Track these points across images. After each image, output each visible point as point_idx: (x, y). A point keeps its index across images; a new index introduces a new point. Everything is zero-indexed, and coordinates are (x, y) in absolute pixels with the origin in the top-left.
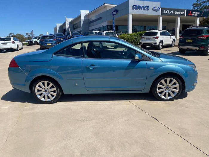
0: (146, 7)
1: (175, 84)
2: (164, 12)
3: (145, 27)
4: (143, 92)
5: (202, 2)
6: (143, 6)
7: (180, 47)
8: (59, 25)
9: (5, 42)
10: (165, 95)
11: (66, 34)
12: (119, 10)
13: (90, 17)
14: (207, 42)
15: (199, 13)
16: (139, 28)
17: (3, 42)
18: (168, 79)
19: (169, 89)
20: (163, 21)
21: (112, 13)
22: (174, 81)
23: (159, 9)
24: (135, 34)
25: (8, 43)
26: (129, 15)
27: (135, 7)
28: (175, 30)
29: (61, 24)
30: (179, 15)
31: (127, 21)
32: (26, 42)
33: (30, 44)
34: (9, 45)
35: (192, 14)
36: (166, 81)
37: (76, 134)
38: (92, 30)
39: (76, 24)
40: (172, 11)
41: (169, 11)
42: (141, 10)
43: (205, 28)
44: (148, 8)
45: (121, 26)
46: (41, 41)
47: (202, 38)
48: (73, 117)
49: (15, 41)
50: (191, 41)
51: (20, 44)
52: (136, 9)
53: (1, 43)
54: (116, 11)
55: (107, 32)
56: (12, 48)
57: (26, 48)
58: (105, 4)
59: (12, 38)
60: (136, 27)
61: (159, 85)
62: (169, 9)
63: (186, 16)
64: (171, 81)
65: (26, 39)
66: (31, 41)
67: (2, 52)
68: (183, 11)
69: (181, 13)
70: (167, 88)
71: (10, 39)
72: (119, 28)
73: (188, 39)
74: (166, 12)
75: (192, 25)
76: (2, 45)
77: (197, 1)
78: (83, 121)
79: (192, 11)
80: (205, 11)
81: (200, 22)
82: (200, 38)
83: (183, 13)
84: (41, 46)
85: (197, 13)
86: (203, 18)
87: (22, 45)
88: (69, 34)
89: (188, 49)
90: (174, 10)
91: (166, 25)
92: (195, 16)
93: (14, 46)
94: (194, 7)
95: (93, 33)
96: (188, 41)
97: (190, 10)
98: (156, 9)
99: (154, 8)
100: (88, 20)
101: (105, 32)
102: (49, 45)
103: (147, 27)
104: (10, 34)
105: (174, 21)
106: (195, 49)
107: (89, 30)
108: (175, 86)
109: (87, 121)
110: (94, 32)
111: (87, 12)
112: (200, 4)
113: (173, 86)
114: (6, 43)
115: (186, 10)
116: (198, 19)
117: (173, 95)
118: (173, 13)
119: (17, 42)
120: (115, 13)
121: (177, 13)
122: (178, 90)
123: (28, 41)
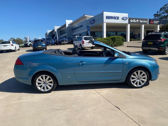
0: (116, 17)
1: (144, 75)
2: (131, 21)
3: (116, 32)
4: (120, 82)
5: (161, 13)
6: (114, 17)
7: (143, 48)
8: (49, 31)
9: (6, 44)
10: (136, 84)
11: (55, 38)
12: (96, 20)
13: (73, 25)
14: (165, 44)
15: (159, 22)
16: (111, 33)
17: (4, 45)
18: (139, 71)
19: (140, 79)
20: (131, 28)
21: (91, 22)
22: (144, 73)
23: (127, 18)
24: (108, 38)
25: (7, 45)
26: (103, 24)
27: (108, 18)
28: (140, 35)
29: (50, 31)
30: (143, 23)
31: (102, 28)
32: (23, 45)
33: (26, 46)
34: (9, 47)
35: (153, 22)
36: (137, 73)
37: (51, 121)
38: (75, 35)
39: (62, 31)
40: (138, 20)
41: (135, 20)
42: (113, 19)
43: (163, 33)
44: (118, 18)
45: (97, 32)
46: (34, 44)
47: (160, 41)
48: (51, 107)
49: (13, 44)
50: (152, 43)
51: (18, 46)
52: (109, 19)
53: (3, 46)
54: (93, 20)
55: (86, 37)
56: (11, 50)
57: (22, 49)
58: (85, 15)
59: (11, 42)
60: (109, 32)
61: (132, 76)
62: (134, 19)
63: (149, 24)
64: (141, 73)
65: (23, 42)
66: (27, 44)
67: (3, 52)
68: (146, 20)
69: (145, 22)
70: (138, 79)
71: (9, 43)
72: (96, 33)
73: (149, 42)
74: (133, 21)
75: (154, 31)
76: (3, 47)
77: (157, 12)
78: (59, 110)
79: (153, 20)
80: (164, 20)
81: (160, 28)
82: (158, 41)
83: (146, 21)
84: (33, 48)
85: (157, 21)
86: (162, 26)
87: (19, 47)
88: (56, 38)
89: (150, 50)
90: (139, 19)
91: (133, 31)
92: (156, 24)
93: (13, 48)
94: (155, 17)
95: (75, 38)
96: (149, 43)
97: (152, 19)
98: (124, 18)
99: (123, 18)
100: (72, 27)
101: (84, 37)
102: (40, 46)
103: (118, 33)
104: (12, 38)
105: (139, 28)
106: (155, 50)
107: (73, 35)
108: (144, 77)
109: (61, 110)
110: (77, 36)
111: (71, 21)
112: (160, 15)
113: (143, 77)
114: (6, 46)
115: (148, 20)
116: (159, 26)
117: (143, 84)
118: (138, 21)
119: (15, 45)
120: (93, 22)
121: (141, 21)
122: (146, 80)
123: (25, 44)
